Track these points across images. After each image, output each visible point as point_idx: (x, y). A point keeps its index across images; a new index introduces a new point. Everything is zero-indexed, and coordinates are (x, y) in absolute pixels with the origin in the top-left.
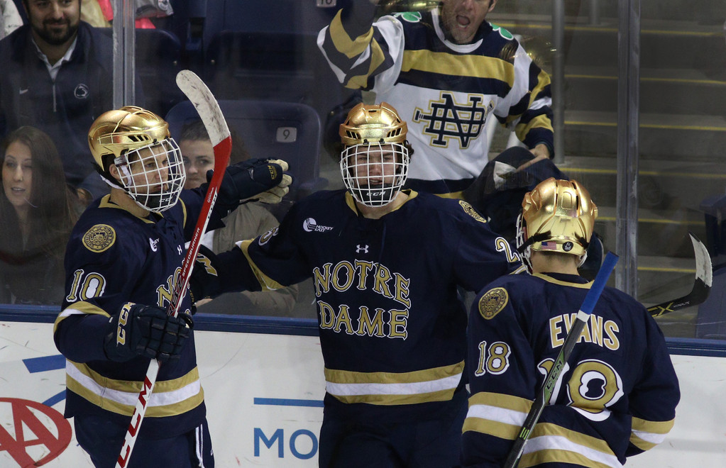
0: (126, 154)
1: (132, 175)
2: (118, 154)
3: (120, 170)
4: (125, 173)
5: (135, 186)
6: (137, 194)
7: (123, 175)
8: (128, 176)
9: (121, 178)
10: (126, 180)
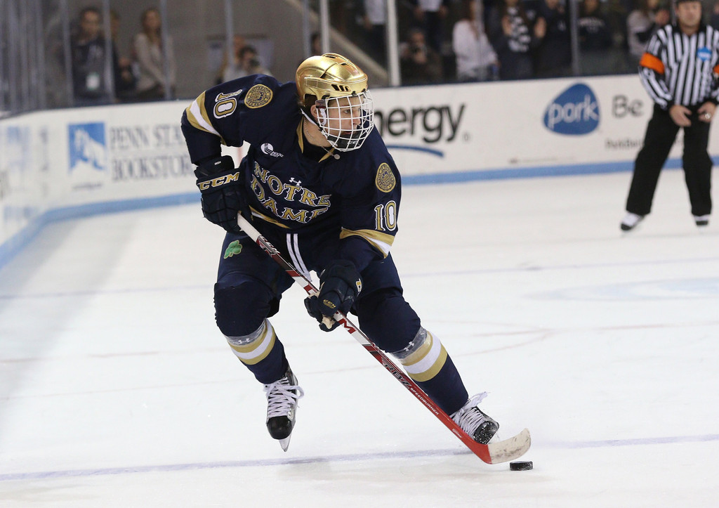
0: (327, 100)
1: (328, 118)
2: (319, 98)
3: (319, 112)
4: (322, 115)
5: (329, 128)
6: (329, 135)
7: (320, 116)
8: (325, 118)
9: (319, 118)
10: (322, 121)
